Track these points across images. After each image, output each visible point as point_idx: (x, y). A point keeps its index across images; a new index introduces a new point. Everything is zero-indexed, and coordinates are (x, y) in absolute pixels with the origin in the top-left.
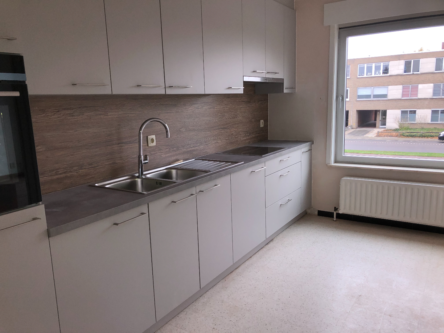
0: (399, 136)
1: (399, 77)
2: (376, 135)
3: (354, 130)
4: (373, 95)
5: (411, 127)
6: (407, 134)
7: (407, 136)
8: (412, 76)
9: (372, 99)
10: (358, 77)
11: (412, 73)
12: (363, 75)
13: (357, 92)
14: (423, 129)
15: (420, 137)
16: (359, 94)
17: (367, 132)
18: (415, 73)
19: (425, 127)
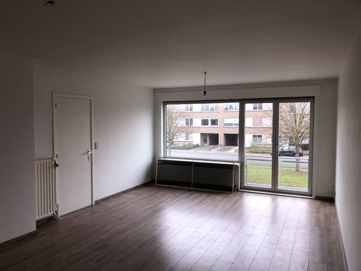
0: (249, 152)
1: (250, 112)
2: (235, 151)
3: (222, 147)
4: (235, 124)
5: (258, 146)
6: (254, 151)
7: (254, 152)
8: (258, 112)
9: (234, 126)
10: (224, 111)
11: (258, 110)
12: (228, 110)
13: (224, 121)
14: (265, 148)
15: (261, 153)
16: (225, 122)
17: (230, 149)
18: (259, 110)
19: (267, 146)
